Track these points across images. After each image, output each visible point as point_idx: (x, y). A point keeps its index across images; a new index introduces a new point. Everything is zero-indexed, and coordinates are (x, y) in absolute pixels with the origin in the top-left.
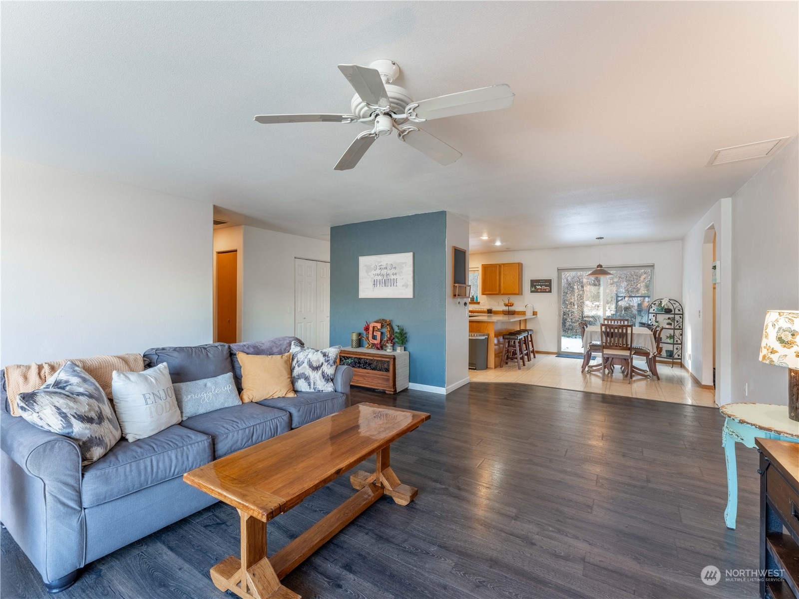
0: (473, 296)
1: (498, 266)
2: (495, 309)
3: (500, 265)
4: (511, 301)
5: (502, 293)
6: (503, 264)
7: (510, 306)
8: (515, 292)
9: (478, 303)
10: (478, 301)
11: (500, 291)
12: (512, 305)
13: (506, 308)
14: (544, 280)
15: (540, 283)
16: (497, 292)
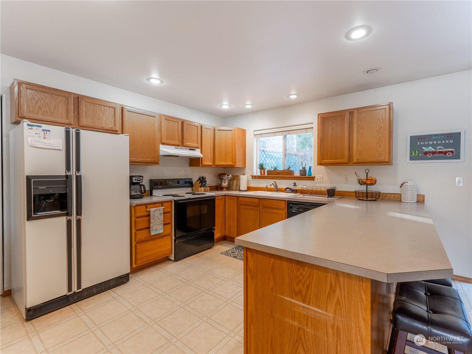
0: (304, 168)
1: (347, 114)
2: (340, 187)
3: (351, 112)
4: (371, 175)
5: (355, 161)
6: (358, 109)
7: (372, 184)
8: (381, 159)
9: (313, 179)
10: (313, 175)
11: (350, 157)
12: (373, 182)
13: (363, 188)
14: (441, 135)
15: (433, 140)
16: (346, 160)
